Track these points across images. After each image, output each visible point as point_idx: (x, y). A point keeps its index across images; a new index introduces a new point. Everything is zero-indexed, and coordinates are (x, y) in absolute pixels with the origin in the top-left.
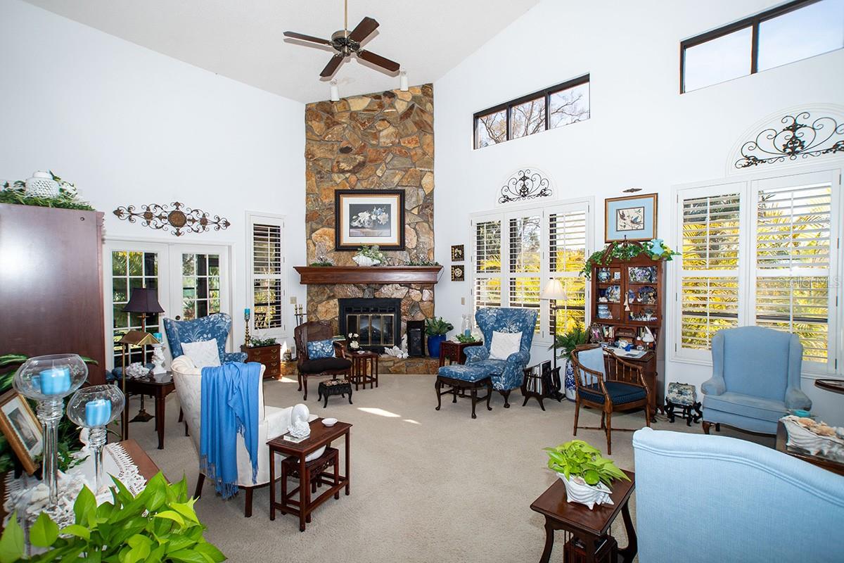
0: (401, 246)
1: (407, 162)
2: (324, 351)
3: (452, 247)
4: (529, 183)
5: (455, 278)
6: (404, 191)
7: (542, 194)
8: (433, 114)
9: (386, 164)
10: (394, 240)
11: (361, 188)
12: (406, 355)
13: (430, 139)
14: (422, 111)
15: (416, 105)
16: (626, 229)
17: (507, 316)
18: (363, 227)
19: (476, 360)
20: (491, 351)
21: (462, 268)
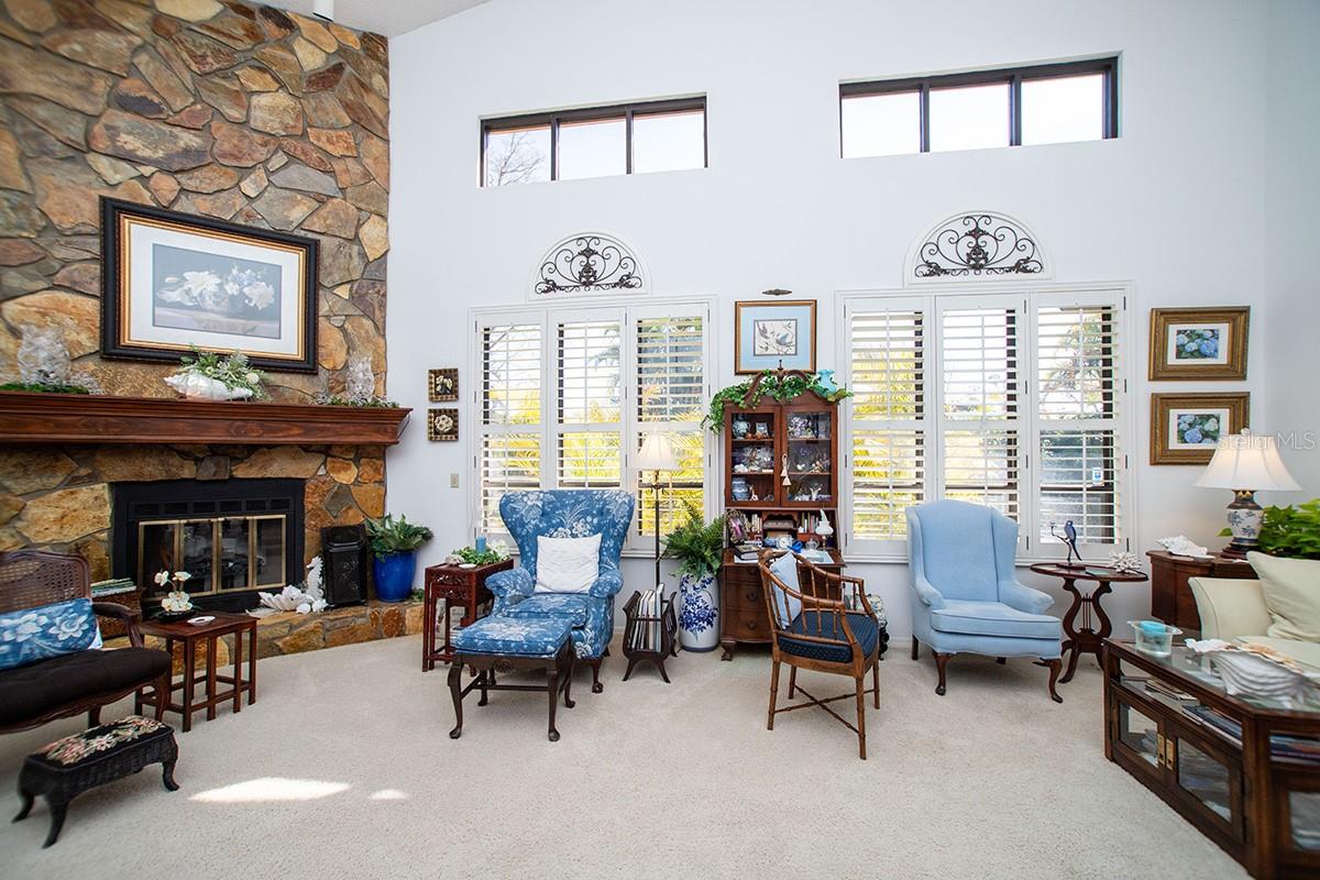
0: (308, 365)
1: (325, 184)
2: (54, 638)
3: (431, 371)
4: (597, 263)
5: (436, 435)
6: (317, 243)
7: (624, 283)
8: (388, 100)
9: (269, 173)
10: (289, 345)
11: (192, 211)
12: (320, 604)
13: (381, 150)
14: (363, 85)
15: (348, 69)
16: (768, 352)
17: (564, 506)
18: (198, 308)
19: (516, 600)
20: (541, 575)
21: (453, 414)
